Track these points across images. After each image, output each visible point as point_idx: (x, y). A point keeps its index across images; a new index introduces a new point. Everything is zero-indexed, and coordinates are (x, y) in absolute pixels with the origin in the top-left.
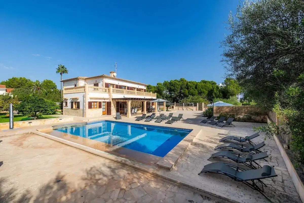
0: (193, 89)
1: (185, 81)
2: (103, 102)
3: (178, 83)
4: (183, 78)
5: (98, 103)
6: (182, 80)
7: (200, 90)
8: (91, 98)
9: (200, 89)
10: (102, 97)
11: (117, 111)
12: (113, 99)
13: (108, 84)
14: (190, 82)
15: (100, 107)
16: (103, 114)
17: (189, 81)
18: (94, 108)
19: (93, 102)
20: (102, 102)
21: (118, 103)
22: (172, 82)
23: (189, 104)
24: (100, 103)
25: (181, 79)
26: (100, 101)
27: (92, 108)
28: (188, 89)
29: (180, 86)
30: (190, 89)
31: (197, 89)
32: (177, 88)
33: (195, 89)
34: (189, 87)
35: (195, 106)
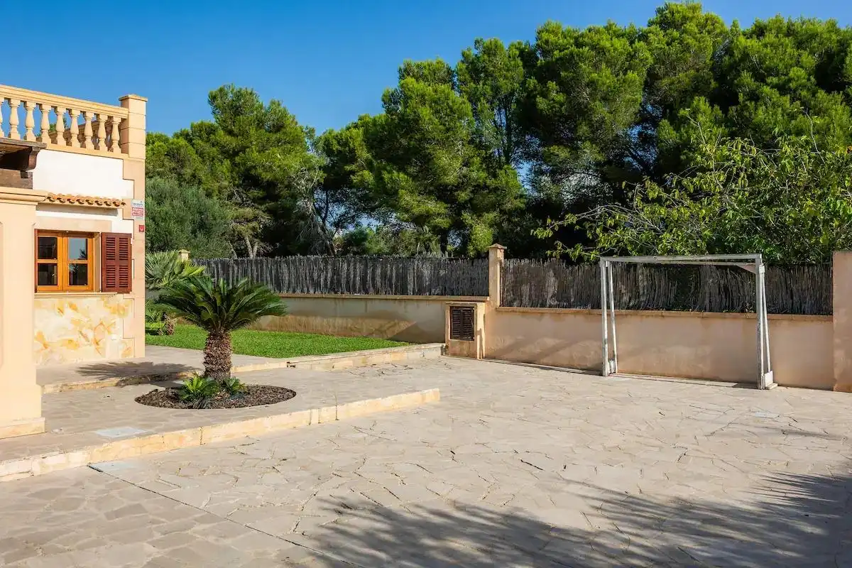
30: (755, 97)
31: (839, 97)
32: (605, 99)
33: (821, 94)
34: (746, 77)
35: (801, 311)
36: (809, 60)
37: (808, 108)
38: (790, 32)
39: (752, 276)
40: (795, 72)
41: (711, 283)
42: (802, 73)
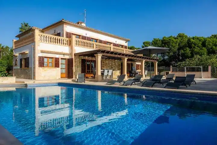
0: (198, 47)
1: (186, 37)
2: (62, 59)
3: (174, 40)
4: (182, 33)
5: (54, 60)
6: (180, 36)
7: (212, 48)
8: (42, 52)
9: (210, 47)
10: (60, 51)
11: (83, 71)
12: (75, 55)
13: (70, 33)
14: (193, 38)
15: (57, 65)
16: (61, 77)
17: (191, 37)
18: (47, 66)
19: (45, 57)
20: (60, 59)
21: (83, 61)
22: (164, 38)
23: (194, 68)
24: (57, 60)
25: (178, 34)
26: (57, 56)
27: (44, 66)
28: (190, 47)
29: (177, 44)
30: (194, 47)
31: (205, 48)
32: (174, 47)
33: (203, 48)
34: (193, 45)
35: (205, 71)
36: (201, 43)
37: (201, 49)
38: (198, 38)
39: (201, 68)
40: (199, 44)
41: (196, 69)
42: (200, 45)
